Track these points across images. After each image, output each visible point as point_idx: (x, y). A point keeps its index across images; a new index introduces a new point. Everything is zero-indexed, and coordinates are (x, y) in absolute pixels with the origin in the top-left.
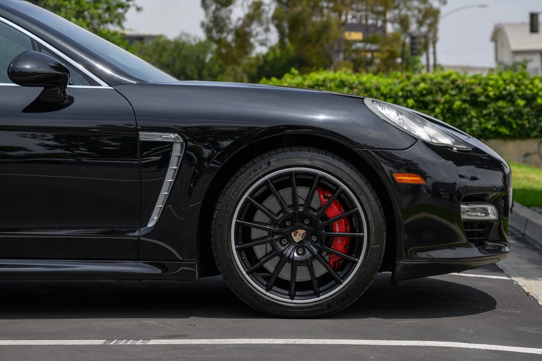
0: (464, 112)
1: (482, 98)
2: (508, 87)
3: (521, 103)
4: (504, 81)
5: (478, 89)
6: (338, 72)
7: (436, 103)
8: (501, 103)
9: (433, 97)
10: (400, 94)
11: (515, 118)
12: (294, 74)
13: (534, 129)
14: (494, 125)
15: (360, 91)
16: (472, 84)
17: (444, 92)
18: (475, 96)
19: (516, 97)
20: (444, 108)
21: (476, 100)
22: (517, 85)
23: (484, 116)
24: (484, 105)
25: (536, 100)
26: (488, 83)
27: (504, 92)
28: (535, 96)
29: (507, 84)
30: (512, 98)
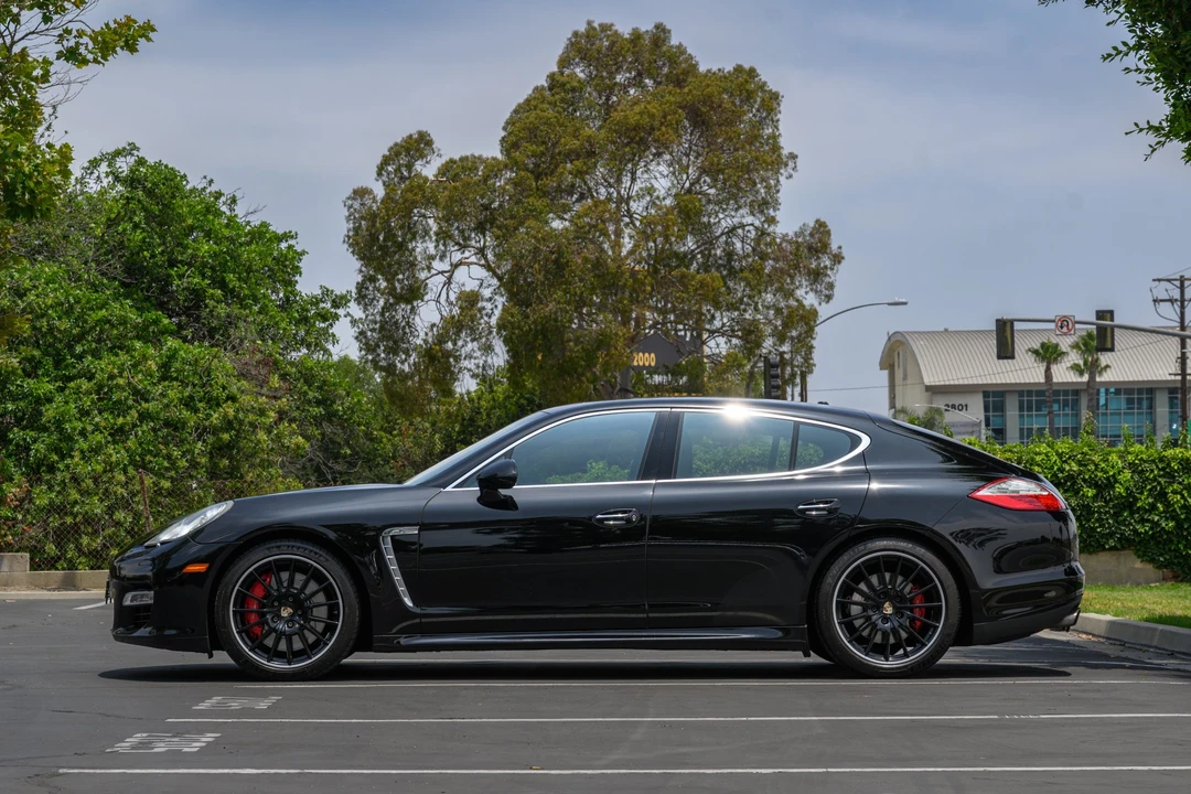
2: (1067, 468)
3: (1091, 492)
4: (1060, 455)
13: (1111, 535)
19: (1079, 481)
22: (1080, 463)
25: (1114, 487)
26: (1033, 459)
27: (1060, 475)
28: (1111, 483)
29: (1065, 462)
30: (1074, 483)
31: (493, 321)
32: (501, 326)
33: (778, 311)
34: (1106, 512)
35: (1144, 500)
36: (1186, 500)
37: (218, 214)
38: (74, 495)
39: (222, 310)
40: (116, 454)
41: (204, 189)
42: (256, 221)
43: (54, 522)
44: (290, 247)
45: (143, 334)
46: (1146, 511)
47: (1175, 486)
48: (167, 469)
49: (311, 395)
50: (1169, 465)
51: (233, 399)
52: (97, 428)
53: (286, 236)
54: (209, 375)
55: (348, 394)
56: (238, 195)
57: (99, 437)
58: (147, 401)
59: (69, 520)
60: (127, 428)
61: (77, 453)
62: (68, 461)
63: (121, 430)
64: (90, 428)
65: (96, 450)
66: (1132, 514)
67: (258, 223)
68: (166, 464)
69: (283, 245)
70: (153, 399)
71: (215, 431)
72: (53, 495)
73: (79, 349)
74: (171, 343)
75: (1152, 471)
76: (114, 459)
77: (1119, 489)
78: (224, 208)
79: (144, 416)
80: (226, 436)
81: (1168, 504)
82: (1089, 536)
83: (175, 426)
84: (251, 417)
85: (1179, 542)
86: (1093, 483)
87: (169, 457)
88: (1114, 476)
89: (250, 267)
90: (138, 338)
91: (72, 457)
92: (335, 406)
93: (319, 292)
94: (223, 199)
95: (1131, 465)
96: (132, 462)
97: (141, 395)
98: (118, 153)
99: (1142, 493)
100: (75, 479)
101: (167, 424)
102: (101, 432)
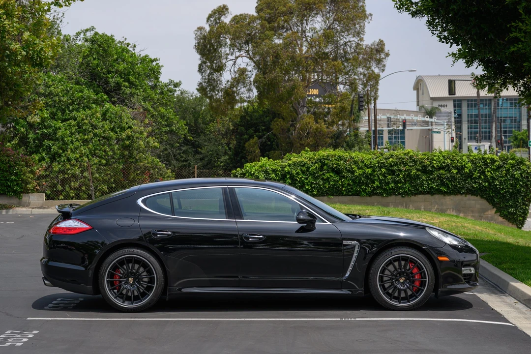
0: (418, 177)
1: (430, 168)
2: (446, 162)
3: (455, 171)
4: (444, 157)
5: (427, 162)
6: (337, 150)
7: (400, 171)
8: (441, 171)
9: (398, 167)
10: (377, 165)
11: (450, 181)
12: (307, 151)
13: (463, 188)
14: (437, 186)
15: (351, 163)
16: (423, 159)
17: (405, 164)
18: (425, 167)
19: (451, 167)
20: (405, 174)
21: (425, 169)
22: (451, 160)
23: (431, 180)
24: (431, 172)
25: (464, 169)
26: (433, 158)
27: (443, 165)
28: (463, 167)
29: (446, 159)
30: (448, 168)
31: (252, 79)
32: (255, 81)
33: (365, 75)
34: (461, 179)
35: (476, 174)
36: (492, 175)
37: (128, 51)
38: (68, 166)
39: (128, 91)
40: (84, 150)
41: (123, 42)
42: (143, 54)
43: (61, 177)
44: (157, 64)
45: (96, 102)
46: (477, 179)
47: (489, 169)
48: (105, 156)
49: (163, 123)
50: (486, 161)
51: (130, 127)
52: (77, 140)
53: (155, 60)
54: (121, 119)
55: (178, 123)
56: (136, 45)
57: (78, 143)
58: (96, 129)
59: (66, 176)
60: (88, 140)
61: (69, 150)
62: (66, 152)
63: (86, 140)
64: (74, 140)
65: (76, 149)
66: (471, 180)
67: (144, 55)
68: (104, 154)
69: (154, 63)
70: (99, 128)
71: (123, 140)
72: (60, 166)
73: (71, 108)
74: (107, 105)
75: (479, 163)
76: (83, 152)
77: (467, 170)
78: (131, 49)
79: (95, 135)
80: (127, 143)
81: (486, 176)
82: (455, 188)
83: (108, 139)
84: (137, 135)
85: (490, 191)
86: (456, 168)
87: (105, 151)
88: (464, 165)
89: (139, 73)
90: (94, 103)
91: (67, 151)
92: (172, 127)
93: (169, 81)
94: (130, 46)
95: (472, 161)
96: (90, 152)
97: (94, 127)
98: (87, 30)
99: (475, 172)
100: (69, 160)
101: (104, 138)
102: (79, 141)
